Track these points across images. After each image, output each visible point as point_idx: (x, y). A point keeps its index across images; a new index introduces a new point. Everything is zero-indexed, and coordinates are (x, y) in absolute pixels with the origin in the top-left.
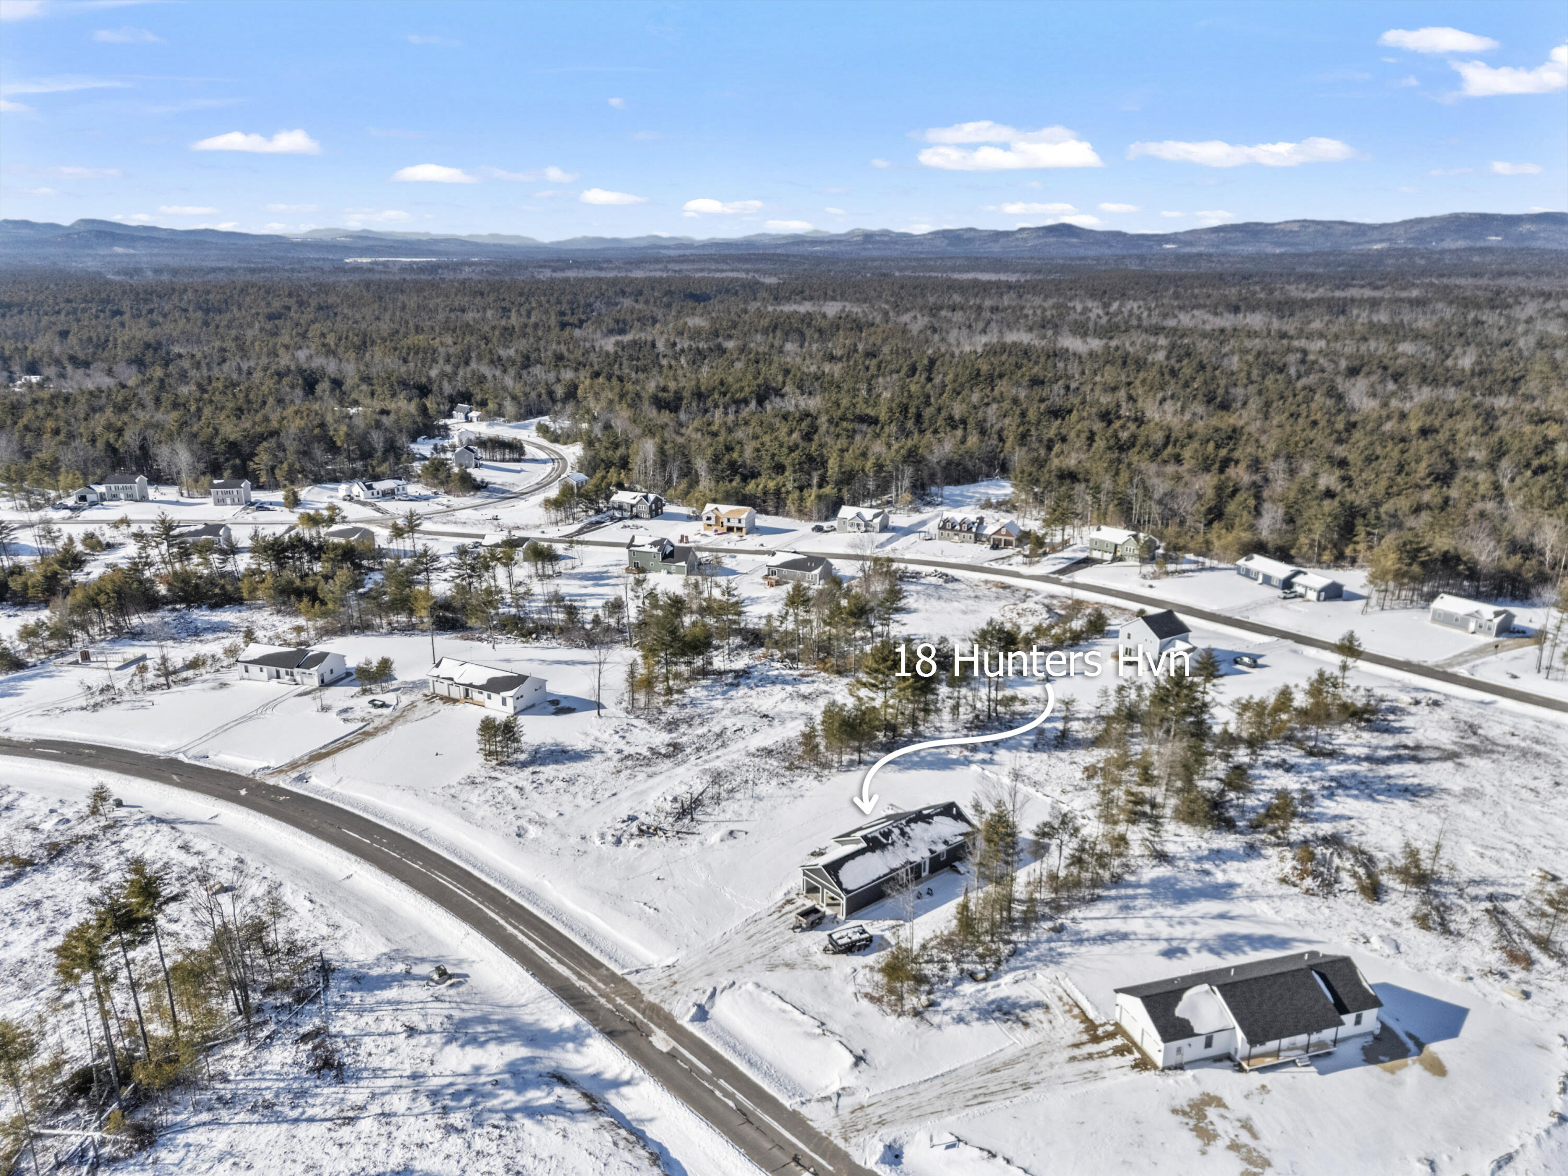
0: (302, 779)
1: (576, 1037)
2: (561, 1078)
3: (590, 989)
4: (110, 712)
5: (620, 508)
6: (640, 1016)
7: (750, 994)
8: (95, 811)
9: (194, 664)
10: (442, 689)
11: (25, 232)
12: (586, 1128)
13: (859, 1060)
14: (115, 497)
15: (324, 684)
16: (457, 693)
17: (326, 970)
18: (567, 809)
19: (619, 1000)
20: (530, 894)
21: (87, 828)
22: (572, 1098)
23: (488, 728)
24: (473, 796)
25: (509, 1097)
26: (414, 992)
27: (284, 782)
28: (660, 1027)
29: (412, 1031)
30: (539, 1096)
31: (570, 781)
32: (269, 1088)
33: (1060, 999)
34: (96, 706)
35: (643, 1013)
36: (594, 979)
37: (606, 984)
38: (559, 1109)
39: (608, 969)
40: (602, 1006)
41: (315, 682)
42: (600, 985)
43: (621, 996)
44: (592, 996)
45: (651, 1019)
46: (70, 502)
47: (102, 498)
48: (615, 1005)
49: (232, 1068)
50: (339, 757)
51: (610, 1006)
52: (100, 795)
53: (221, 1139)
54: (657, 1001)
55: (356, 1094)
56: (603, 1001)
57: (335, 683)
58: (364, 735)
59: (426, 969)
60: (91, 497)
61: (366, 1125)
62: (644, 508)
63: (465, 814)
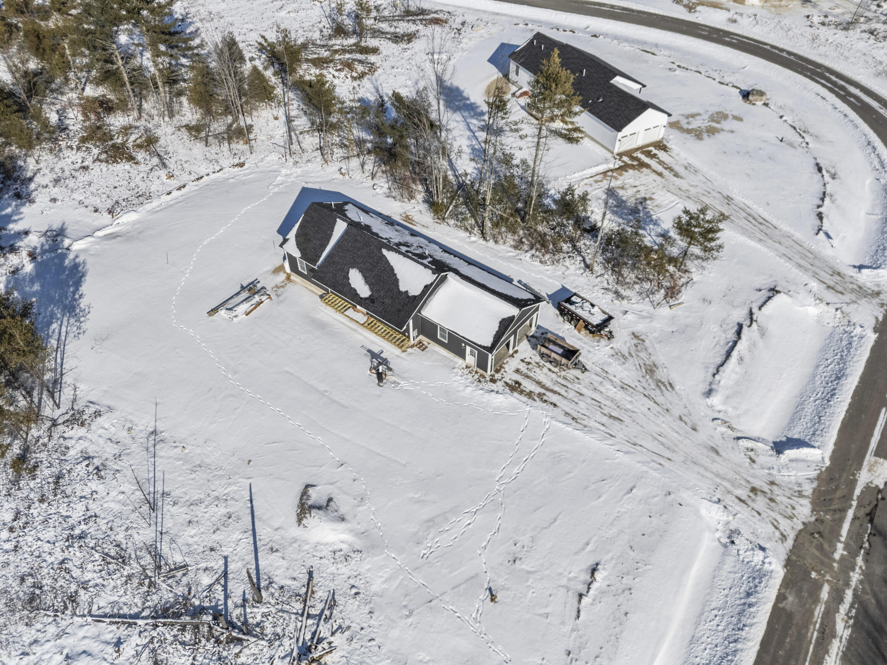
3: (844, 608)
6: (850, 514)
7: (727, 399)
19: (840, 551)
28: (853, 483)
33: (596, 182)
35: (843, 511)
36: (819, 611)
37: (817, 587)
39: (781, 597)
40: (867, 575)
42: (825, 593)
43: (829, 556)
44: (855, 595)
45: (847, 497)
48: (853, 555)
51: (860, 561)
54: (806, 502)
56: (855, 577)
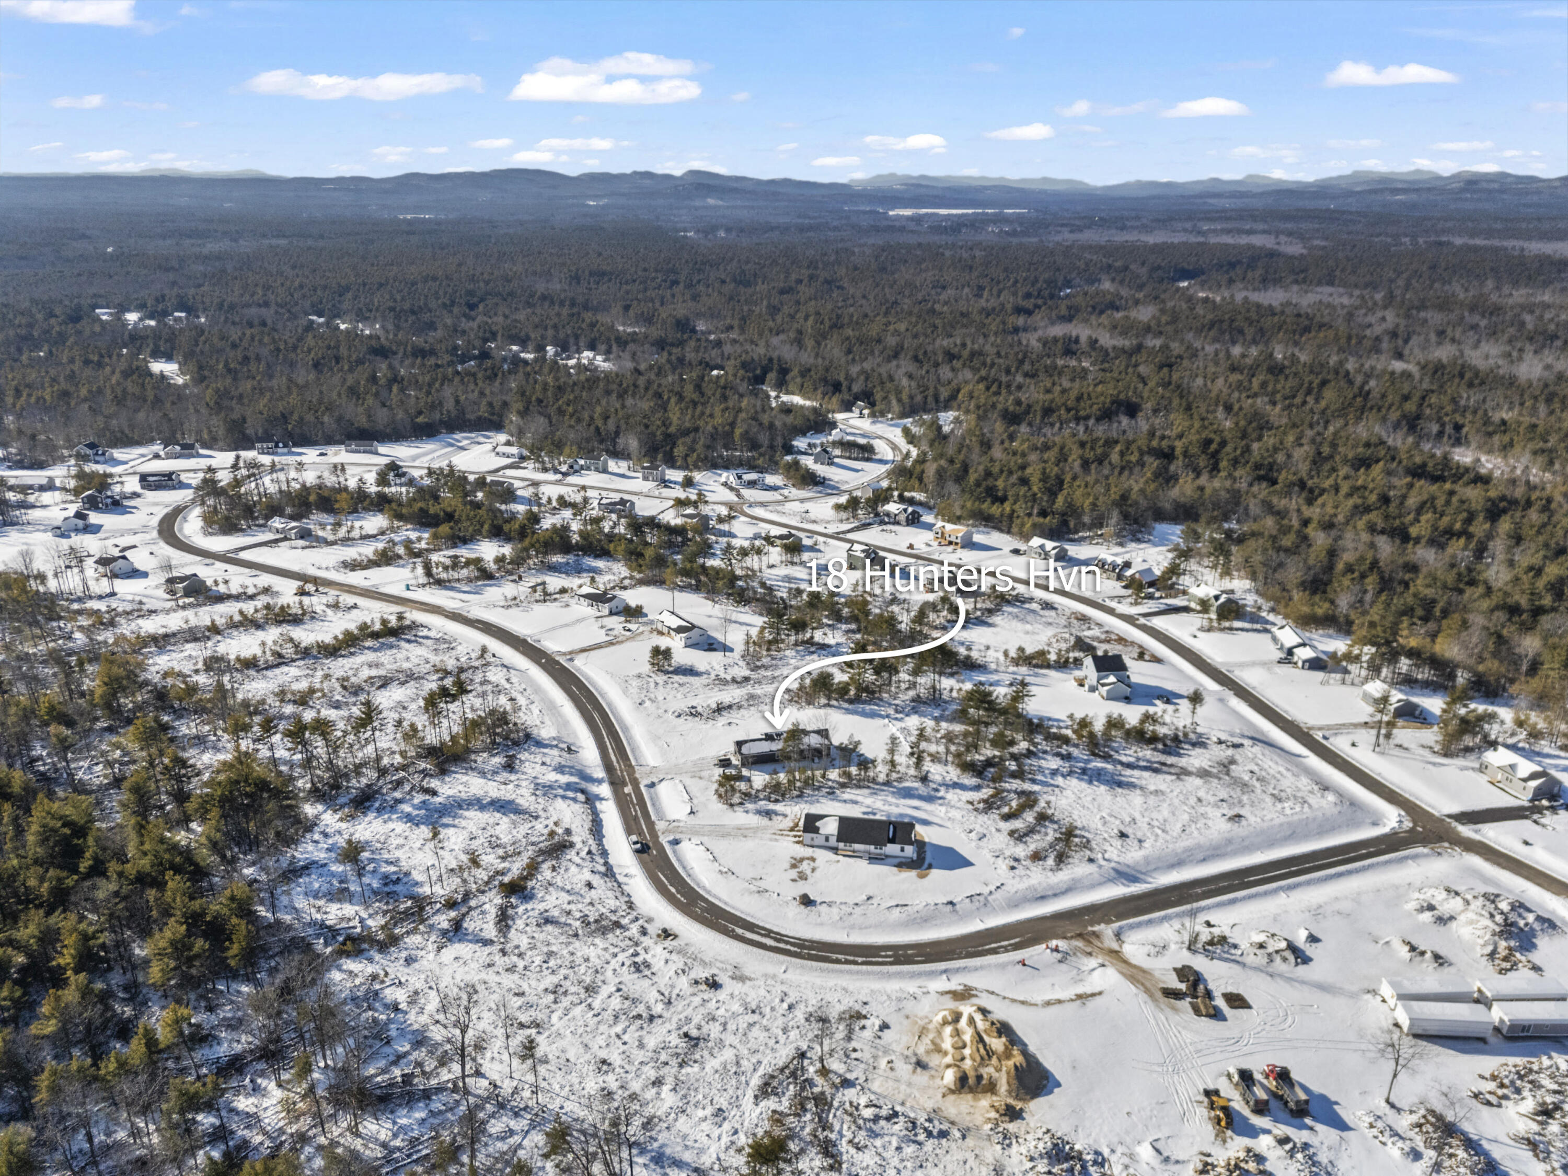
0: (571, 660)
1: (600, 781)
2: (583, 791)
3: (618, 767)
4: (514, 611)
5: (888, 514)
6: (628, 780)
7: (675, 783)
8: (482, 656)
9: (563, 591)
10: (660, 627)
11: (647, 182)
12: (578, 808)
13: (692, 812)
14: (588, 469)
15: (611, 613)
16: (665, 630)
17: (528, 736)
18: (669, 698)
19: (624, 773)
20: (626, 729)
21: (476, 664)
22: (581, 797)
23: (656, 651)
24: (635, 683)
25: (561, 792)
26: (555, 752)
27: (562, 660)
28: (631, 786)
29: (543, 764)
30: (570, 794)
31: (681, 685)
32: (488, 768)
34: (509, 607)
35: (630, 780)
36: (622, 764)
37: (625, 766)
38: (574, 800)
39: (631, 762)
40: (617, 774)
41: (606, 612)
42: (623, 767)
43: (626, 771)
44: (617, 770)
45: (630, 782)
46: (564, 468)
47: (582, 468)
48: (622, 775)
49: (479, 759)
50: (592, 653)
51: (620, 775)
52: (484, 650)
53: (465, 778)
54: (638, 777)
55: (513, 777)
56: (619, 773)
57: (617, 614)
58: (610, 644)
59: (564, 746)
60: (576, 467)
61: (511, 787)
62: (902, 517)
63: (625, 691)
